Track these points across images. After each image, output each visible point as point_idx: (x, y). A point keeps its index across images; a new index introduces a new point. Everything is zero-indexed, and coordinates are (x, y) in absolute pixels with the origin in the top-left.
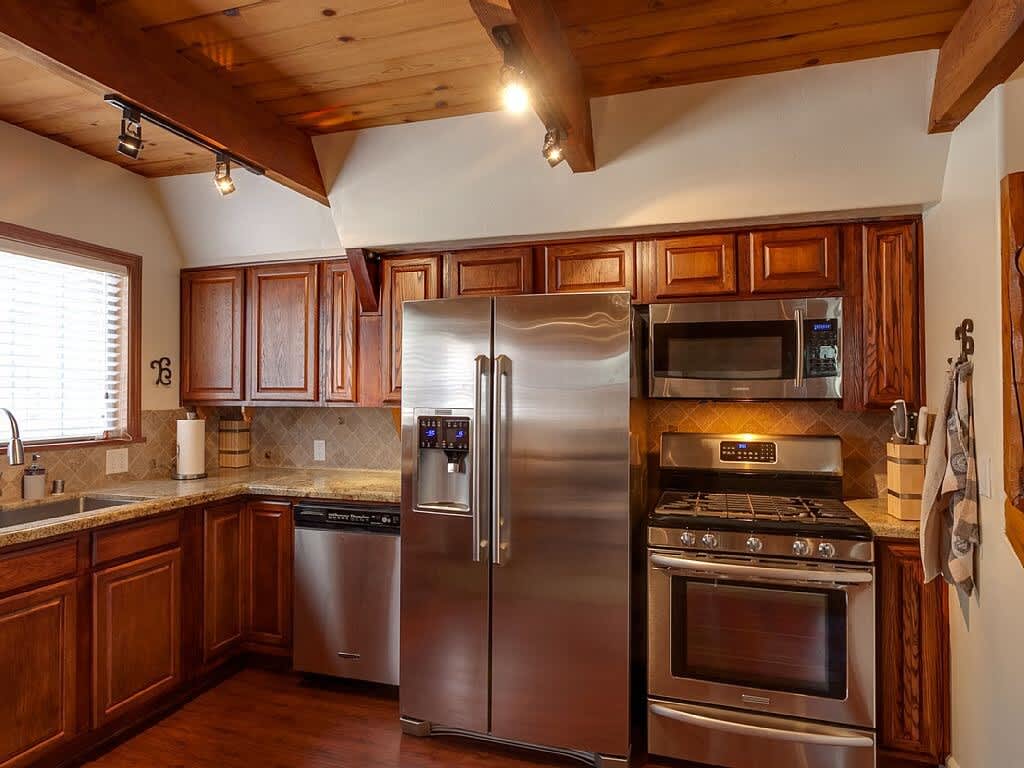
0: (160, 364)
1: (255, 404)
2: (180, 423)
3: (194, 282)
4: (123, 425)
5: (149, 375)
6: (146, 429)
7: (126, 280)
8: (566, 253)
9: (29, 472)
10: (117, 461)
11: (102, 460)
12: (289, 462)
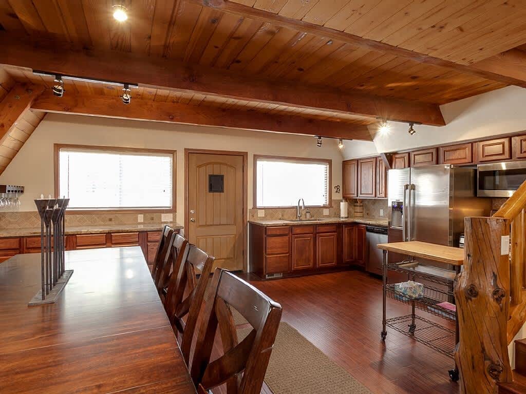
0: (337, 187)
1: (360, 198)
2: (341, 203)
3: (346, 164)
4: (328, 203)
5: (334, 190)
6: (333, 204)
7: (328, 166)
8: (447, 149)
9: (307, 212)
10: (326, 212)
11: (322, 211)
12: (374, 216)
